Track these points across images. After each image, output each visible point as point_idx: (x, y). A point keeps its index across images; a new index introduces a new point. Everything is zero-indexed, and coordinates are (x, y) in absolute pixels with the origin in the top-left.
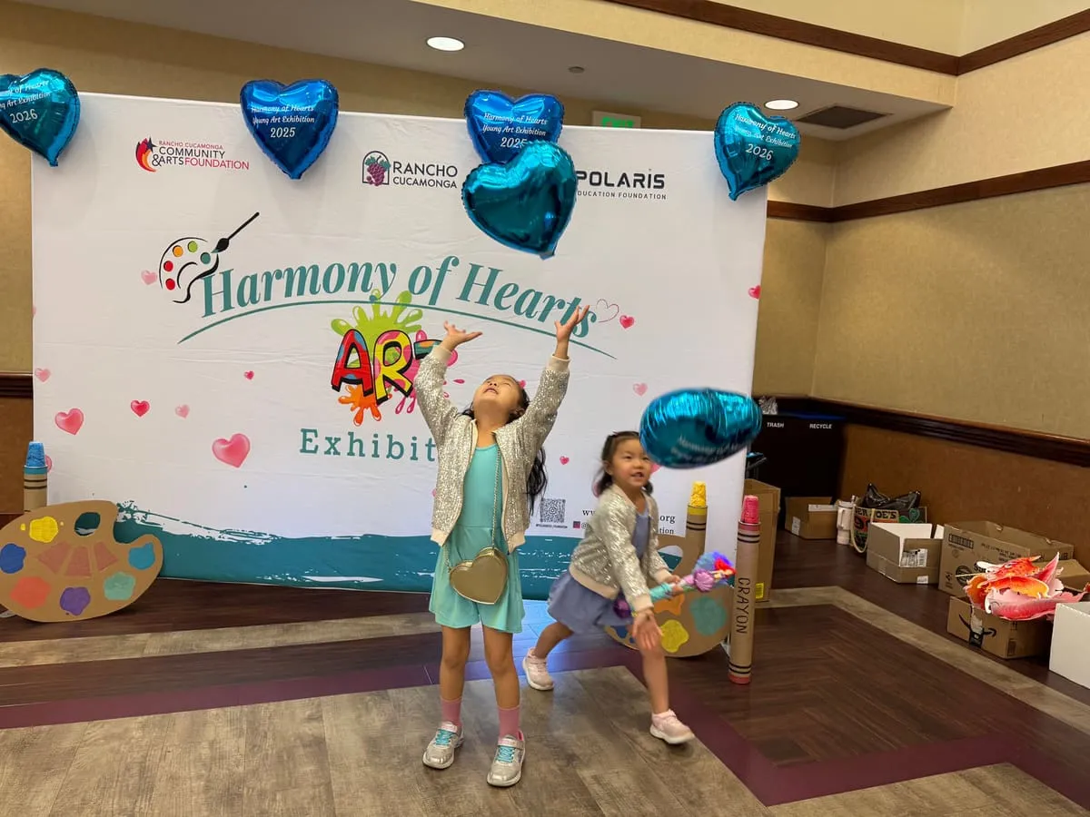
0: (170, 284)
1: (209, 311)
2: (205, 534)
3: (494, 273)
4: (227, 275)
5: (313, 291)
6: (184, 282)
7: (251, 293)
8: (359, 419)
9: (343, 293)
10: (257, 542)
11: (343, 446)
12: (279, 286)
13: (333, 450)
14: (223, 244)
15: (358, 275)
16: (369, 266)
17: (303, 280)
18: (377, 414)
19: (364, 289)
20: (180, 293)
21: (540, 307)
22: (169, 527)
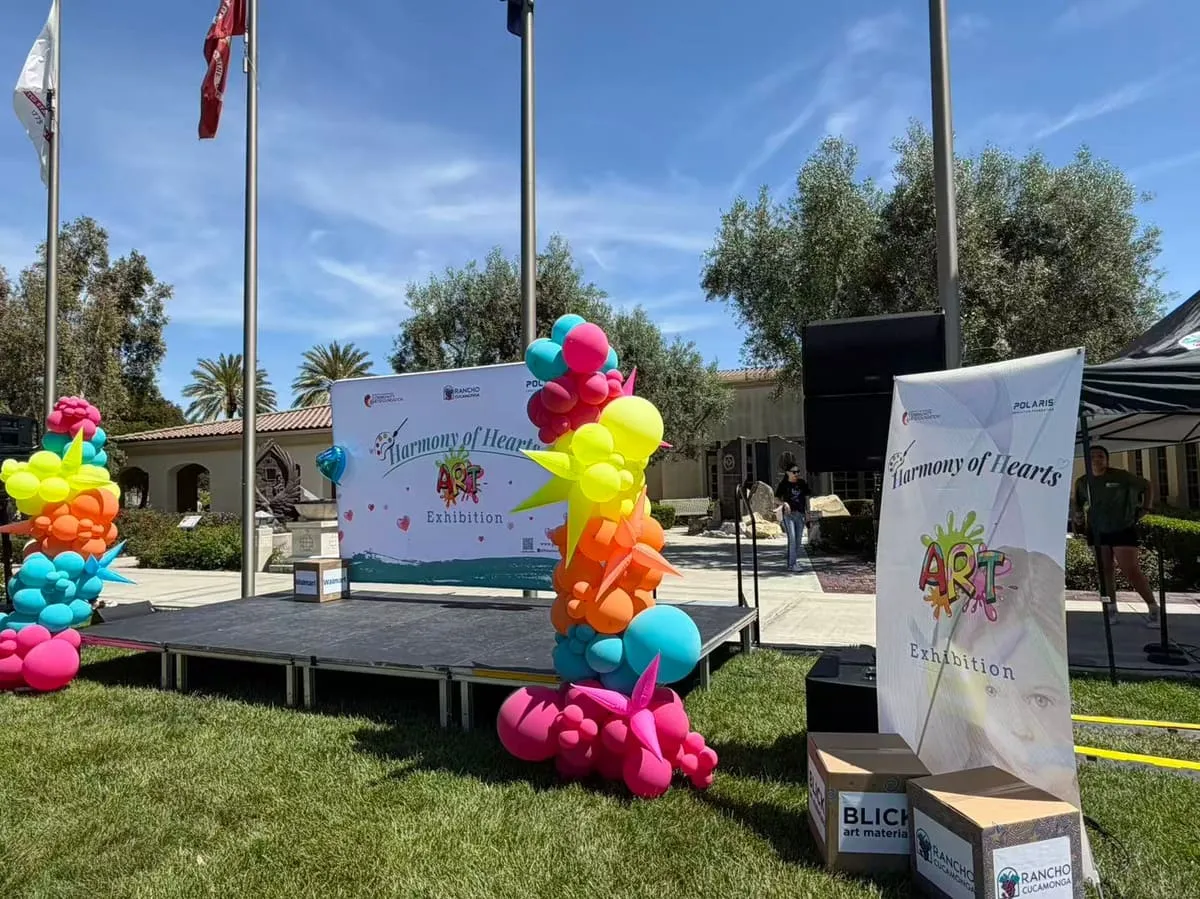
0: (379, 453)
1: (392, 463)
2: (396, 562)
3: (496, 431)
4: (398, 446)
5: (428, 449)
6: (383, 451)
7: (406, 453)
8: (448, 505)
9: (439, 449)
10: (415, 564)
11: (443, 518)
12: (416, 448)
13: (439, 521)
14: (396, 433)
15: (445, 440)
16: (448, 435)
17: (425, 444)
18: (454, 502)
19: (447, 445)
20: (382, 456)
21: (516, 444)
22: (385, 560)
